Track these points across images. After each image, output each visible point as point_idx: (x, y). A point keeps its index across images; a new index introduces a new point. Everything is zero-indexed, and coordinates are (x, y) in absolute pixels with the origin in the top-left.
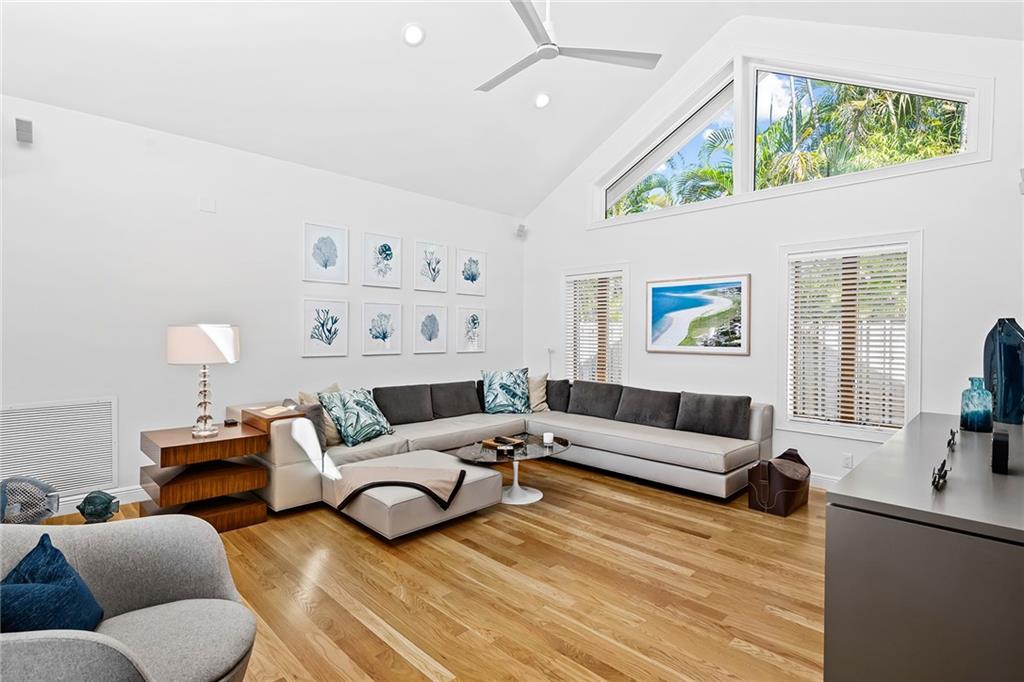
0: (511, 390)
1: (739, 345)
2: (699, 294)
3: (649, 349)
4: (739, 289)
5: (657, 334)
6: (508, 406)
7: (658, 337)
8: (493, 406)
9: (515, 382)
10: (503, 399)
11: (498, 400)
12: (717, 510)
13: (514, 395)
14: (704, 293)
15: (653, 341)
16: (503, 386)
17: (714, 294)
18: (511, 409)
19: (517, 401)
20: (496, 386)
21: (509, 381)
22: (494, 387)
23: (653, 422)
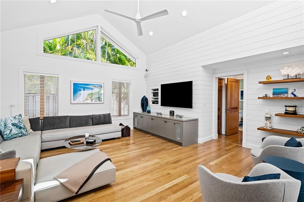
0: (18, 126)
1: (102, 101)
2: (90, 86)
3: (72, 103)
4: (101, 87)
5: (75, 98)
6: (19, 133)
7: (76, 99)
8: (10, 135)
9: (19, 121)
10: (15, 131)
11: (13, 132)
12: (115, 141)
13: (21, 128)
14: (92, 87)
15: (74, 100)
16: (13, 125)
17: (95, 87)
18: (20, 135)
19: (22, 130)
20: (10, 125)
21: (16, 122)
22: (8, 125)
23: (87, 125)
